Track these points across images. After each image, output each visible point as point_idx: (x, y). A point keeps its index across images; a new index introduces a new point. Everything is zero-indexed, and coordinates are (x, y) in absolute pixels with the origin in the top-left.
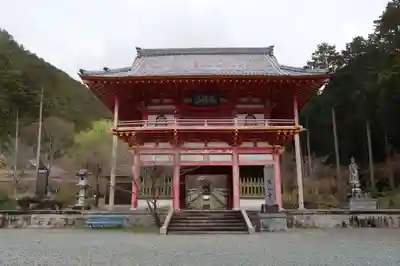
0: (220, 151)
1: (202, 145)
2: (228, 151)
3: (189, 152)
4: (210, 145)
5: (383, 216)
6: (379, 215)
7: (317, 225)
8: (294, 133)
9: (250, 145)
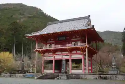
0: (66, 55)
1: (61, 53)
2: (68, 55)
3: (57, 55)
4: (63, 53)
5: (110, 76)
6: (109, 76)
7: (87, 78)
8: (86, 48)
9: (75, 52)
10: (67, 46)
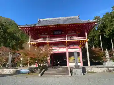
0: (62, 48)
2: (65, 48)
7: (94, 72)
8: (86, 41)
9: (72, 46)
10: (66, 40)
